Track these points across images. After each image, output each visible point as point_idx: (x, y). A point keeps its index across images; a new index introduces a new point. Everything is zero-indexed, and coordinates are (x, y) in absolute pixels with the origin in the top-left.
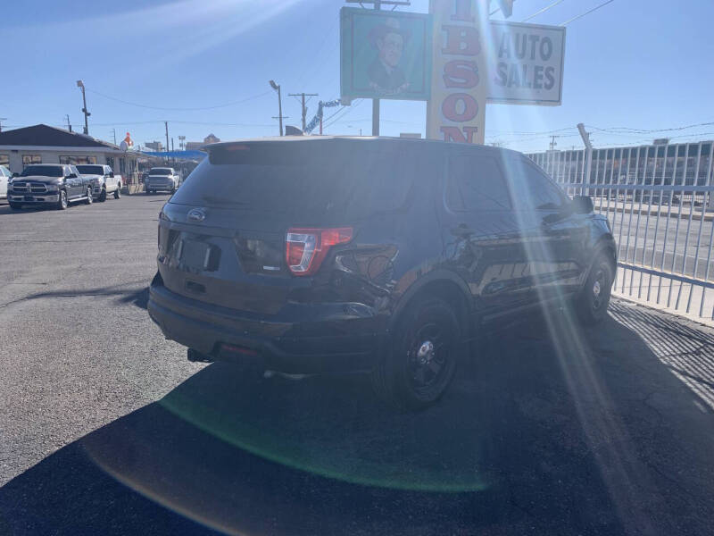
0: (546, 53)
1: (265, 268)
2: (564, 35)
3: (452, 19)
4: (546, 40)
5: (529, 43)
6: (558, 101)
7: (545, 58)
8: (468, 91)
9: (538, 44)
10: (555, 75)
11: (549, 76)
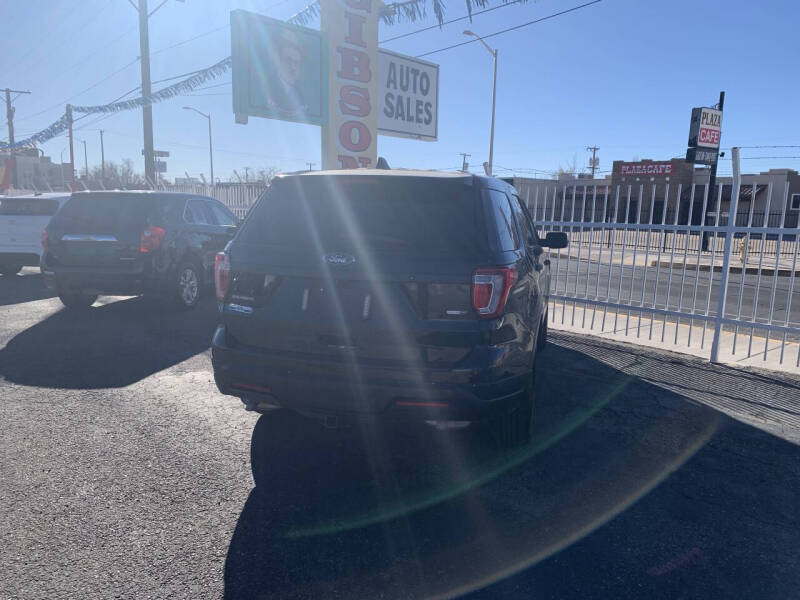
0: (425, 88)
1: (449, 312)
2: (438, 72)
3: (347, 42)
4: (425, 75)
5: (411, 76)
6: (435, 137)
7: (425, 93)
8: (361, 119)
9: (418, 78)
10: (432, 110)
11: (428, 112)
